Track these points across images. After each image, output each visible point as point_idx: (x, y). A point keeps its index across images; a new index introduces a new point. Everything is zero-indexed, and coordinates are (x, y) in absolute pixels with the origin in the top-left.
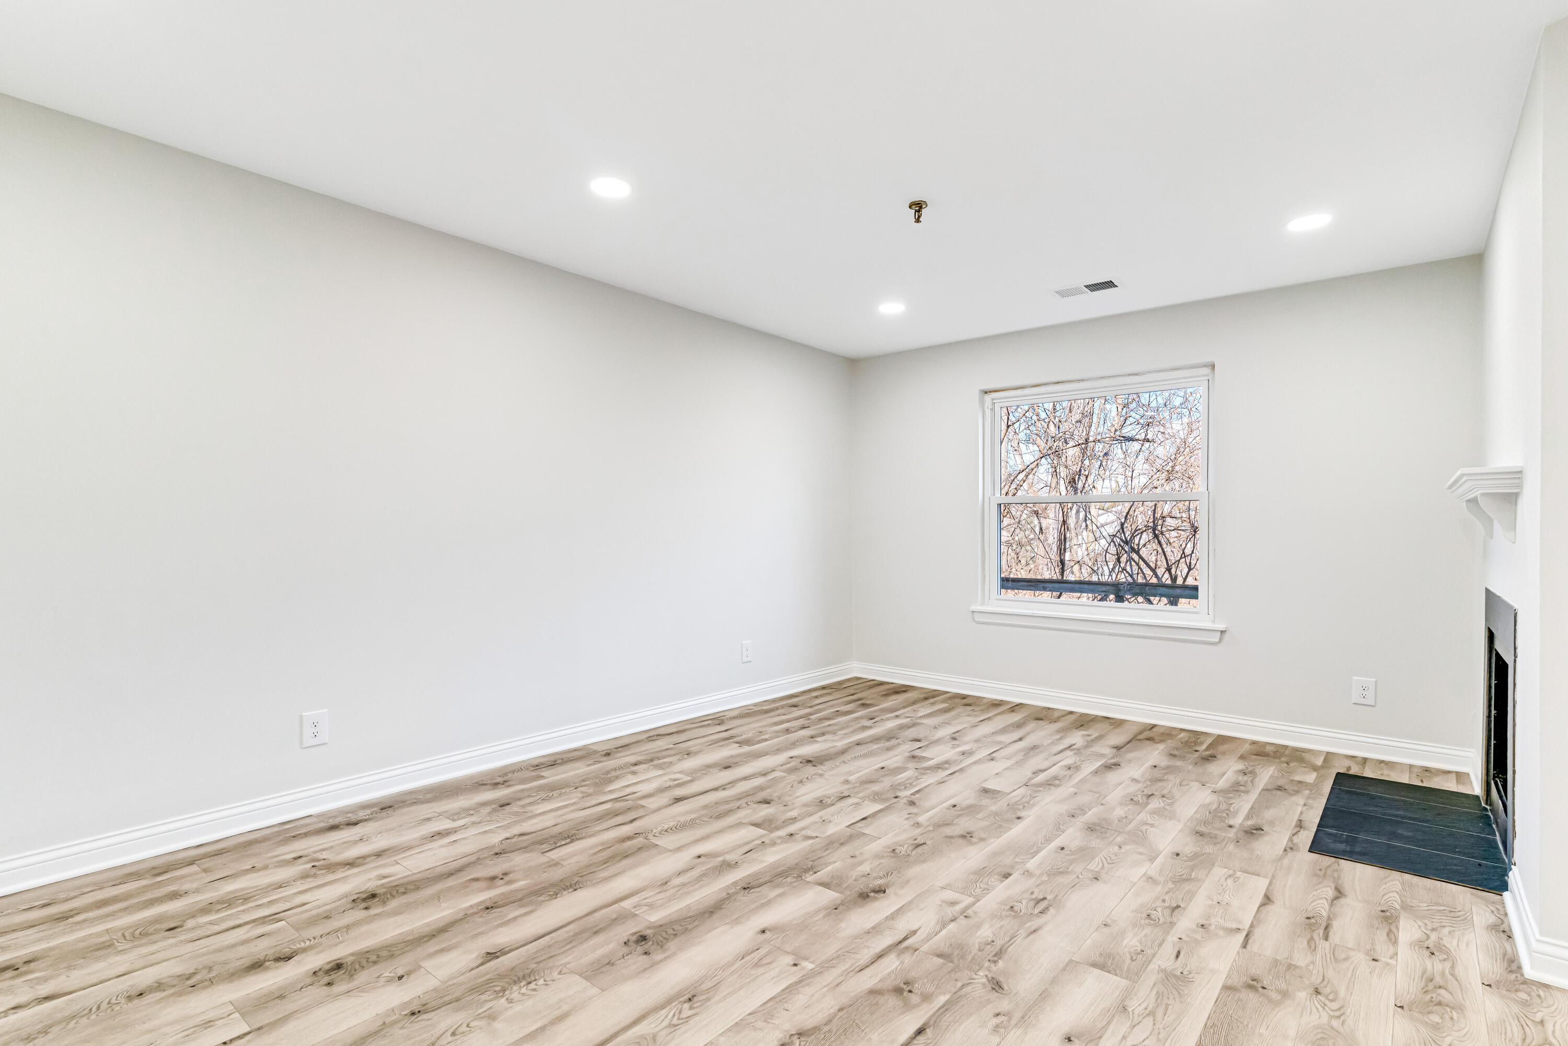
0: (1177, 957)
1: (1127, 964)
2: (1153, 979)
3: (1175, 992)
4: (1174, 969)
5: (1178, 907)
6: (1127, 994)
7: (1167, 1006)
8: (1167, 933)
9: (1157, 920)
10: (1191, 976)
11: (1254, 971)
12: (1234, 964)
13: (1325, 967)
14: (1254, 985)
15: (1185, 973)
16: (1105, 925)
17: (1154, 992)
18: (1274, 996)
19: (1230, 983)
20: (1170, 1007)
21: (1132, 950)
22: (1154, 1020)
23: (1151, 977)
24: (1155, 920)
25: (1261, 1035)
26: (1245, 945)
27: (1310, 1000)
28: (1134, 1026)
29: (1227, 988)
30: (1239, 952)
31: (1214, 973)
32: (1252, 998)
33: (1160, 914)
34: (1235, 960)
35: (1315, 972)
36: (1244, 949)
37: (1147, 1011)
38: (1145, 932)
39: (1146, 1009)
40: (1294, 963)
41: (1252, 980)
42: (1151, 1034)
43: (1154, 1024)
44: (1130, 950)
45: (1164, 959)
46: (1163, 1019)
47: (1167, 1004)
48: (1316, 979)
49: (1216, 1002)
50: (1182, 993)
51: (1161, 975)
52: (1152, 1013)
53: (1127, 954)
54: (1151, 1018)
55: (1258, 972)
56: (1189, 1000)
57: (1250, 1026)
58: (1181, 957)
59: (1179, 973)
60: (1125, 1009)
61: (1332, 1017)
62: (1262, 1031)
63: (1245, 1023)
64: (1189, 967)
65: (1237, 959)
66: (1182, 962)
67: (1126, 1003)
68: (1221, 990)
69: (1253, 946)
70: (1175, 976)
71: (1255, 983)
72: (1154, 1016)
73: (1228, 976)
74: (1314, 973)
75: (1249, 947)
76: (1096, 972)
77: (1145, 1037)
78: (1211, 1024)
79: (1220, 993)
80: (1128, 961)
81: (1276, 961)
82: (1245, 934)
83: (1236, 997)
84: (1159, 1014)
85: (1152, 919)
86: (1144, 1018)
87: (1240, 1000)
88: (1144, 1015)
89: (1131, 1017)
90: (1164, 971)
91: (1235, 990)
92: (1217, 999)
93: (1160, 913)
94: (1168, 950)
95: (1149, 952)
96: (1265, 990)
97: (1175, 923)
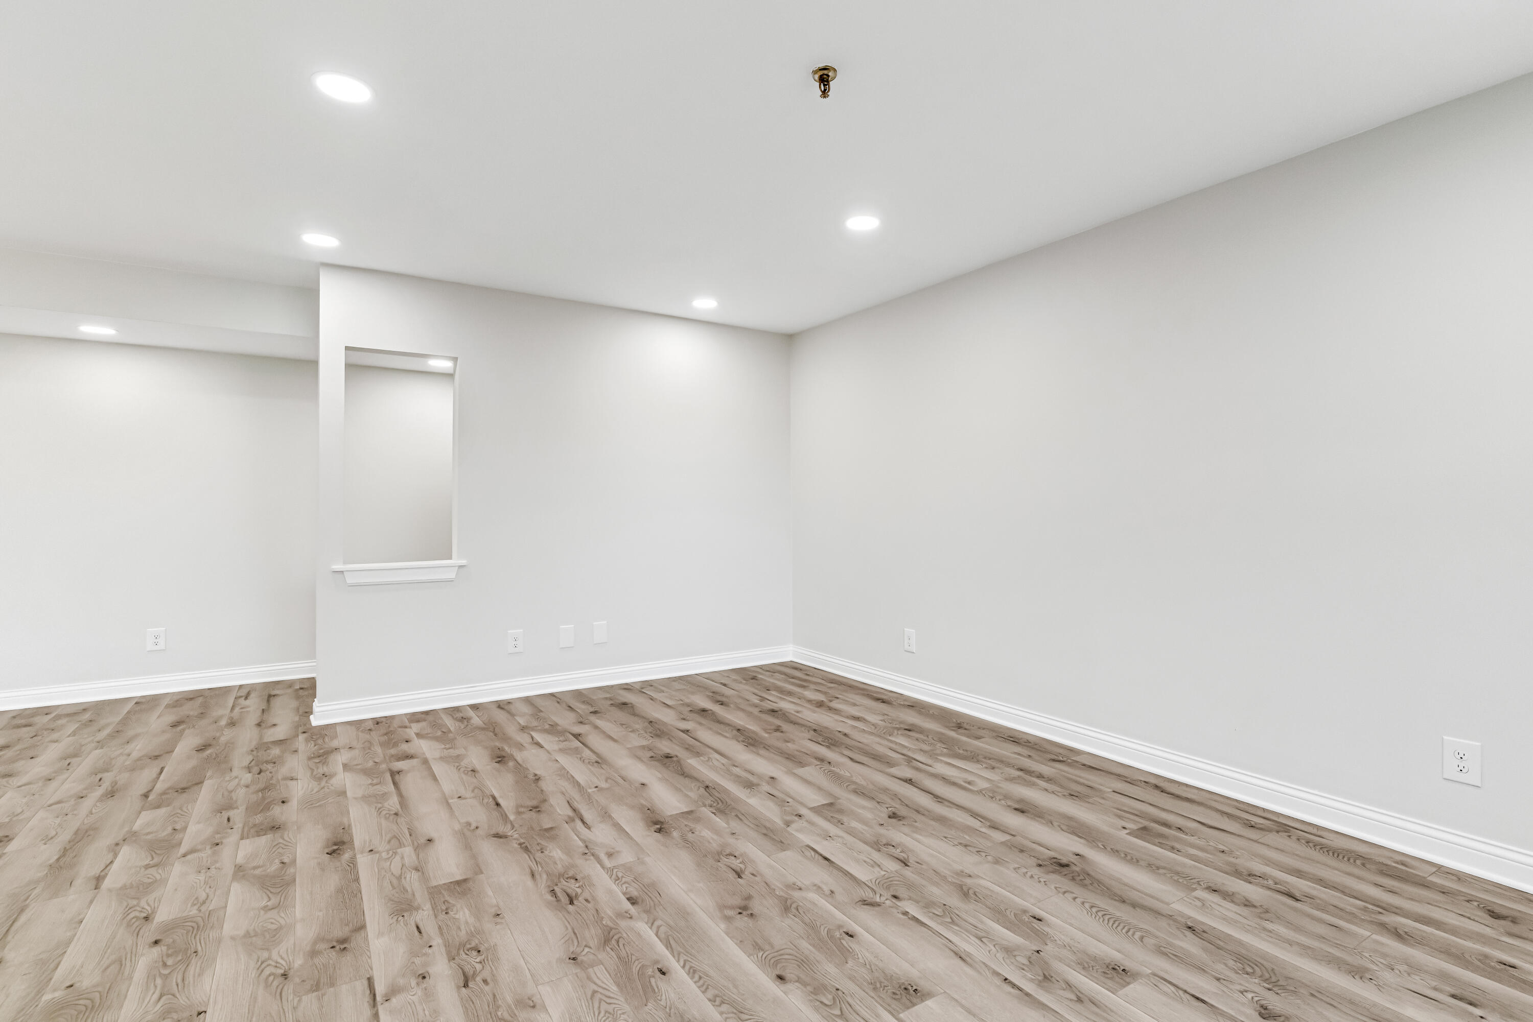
0: (418, 928)
1: (446, 896)
2: (418, 895)
3: (396, 899)
4: (411, 914)
5: (466, 985)
6: (425, 878)
7: (394, 888)
8: (447, 945)
9: (467, 952)
10: (395, 918)
11: (348, 958)
12: (368, 954)
13: (282, 1011)
14: (342, 945)
15: (401, 918)
16: (498, 915)
17: (409, 890)
18: (321, 946)
19: (362, 933)
20: (391, 889)
21: (455, 909)
22: (394, 876)
23: (421, 897)
24: (468, 950)
25: (321, 911)
26: (370, 981)
27: (290, 962)
28: (403, 866)
29: (363, 927)
30: (372, 969)
31: (379, 933)
32: (339, 932)
33: (472, 961)
34: (370, 958)
35: (291, 998)
36: (368, 976)
37: (403, 877)
38: (464, 932)
39: (405, 878)
40: (315, 994)
41: (345, 948)
42: (390, 868)
43: (392, 874)
44: (455, 908)
45: (425, 916)
46: (389, 879)
47: (395, 889)
48: (289, 989)
49: (363, 912)
50: (391, 902)
51: (416, 904)
52: (399, 878)
53: (454, 903)
54: (397, 875)
55: (344, 959)
56: (383, 900)
57: (331, 911)
58: (415, 929)
59: (405, 915)
60: (417, 870)
61: (269, 958)
62: (321, 914)
63: (335, 911)
64: (402, 924)
65: (369, 961)
66: (410, 925)
67: (420, 873)
68: (365, 923)
69: (361, 986)
70: (406, 911)
71: (342, 947)
72: (396, 877)
73: (366, 939)
74: (292, 995)
75: (366, 983)
76: (459, 878)
77: (392, 865)
78: (357, 896)
79: (364, 920)
80: (448, 898)
81: (332, 985)
82: (378, 998)
83: (351, 925)
84: (395, 881)
85: (472, 949)
86: (401, 873)
87: (347, 925)
88: (403, 874)
89: (409, 869)
90: (417, 908)
91: (355, 930)
92: (364, 915)
93: (473, 963)
94: (430, 928)
95: (442, 916)
96: (332, 946)
97: (449, 961)
